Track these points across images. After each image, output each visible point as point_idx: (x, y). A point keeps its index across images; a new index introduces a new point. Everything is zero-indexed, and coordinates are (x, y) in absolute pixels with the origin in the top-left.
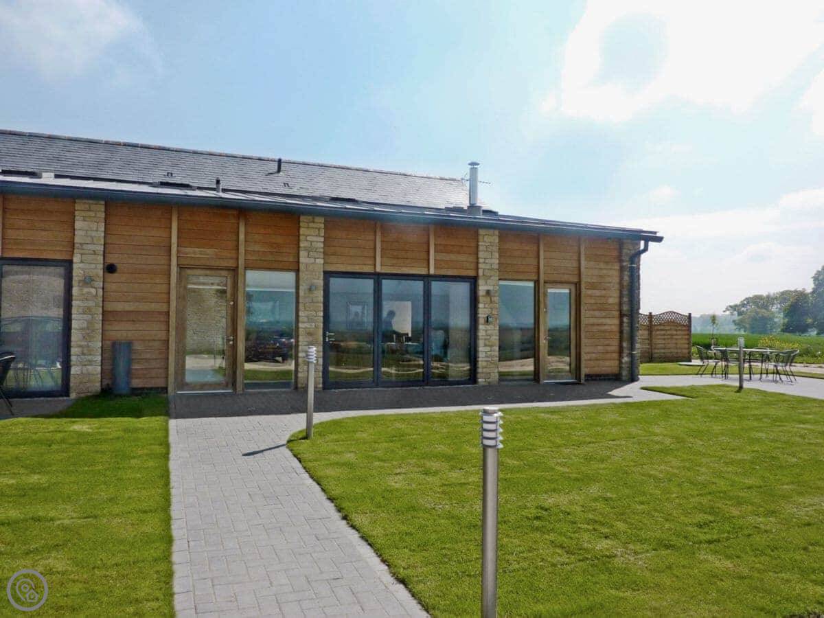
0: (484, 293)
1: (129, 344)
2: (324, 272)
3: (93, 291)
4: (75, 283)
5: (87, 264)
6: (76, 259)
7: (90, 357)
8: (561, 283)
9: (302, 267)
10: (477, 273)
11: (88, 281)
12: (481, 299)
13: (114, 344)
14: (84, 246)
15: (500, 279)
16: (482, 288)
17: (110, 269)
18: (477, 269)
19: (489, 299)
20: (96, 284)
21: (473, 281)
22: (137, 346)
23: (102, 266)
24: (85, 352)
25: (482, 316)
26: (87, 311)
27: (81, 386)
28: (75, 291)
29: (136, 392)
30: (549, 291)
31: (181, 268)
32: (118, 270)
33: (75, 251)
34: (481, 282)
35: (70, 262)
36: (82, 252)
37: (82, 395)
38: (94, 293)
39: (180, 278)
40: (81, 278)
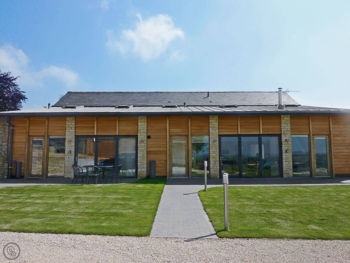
0: (284, 141)
1: (155, 162)
2: (218, 135)
3: (144, 144)
4: (138, 142)
5: (142, 136)
6: (139, 135)
7: (143, 166)
8: (322, 135)
9: (211, 134)
10: (281, 133)
11: (142, 141)
12: (283, 143)
13: (150, 162)
14: (141, 131)
15: (291, 135)
16: (283, 138)
17: (149, 137)
18: (281, 131)
19: (287, 143)
20: (145, 142)
21: (280, 136)
22: (157, 162)
23: (146, 137)
24: (142, 164)
25: (284, 150)
26: (142, 151)
27: (141, 175)
28: (139, 145)
29: (157, 177)
30: (316, 138)
31: (170, 136)
32: (151, 138)
33: (139, 132)
34: (283, 136)
35: (137, 136)
36: (140, 132)
37: (141, 178)
38: (144, 145)
39: (170, 139)
40: (140, 141)
